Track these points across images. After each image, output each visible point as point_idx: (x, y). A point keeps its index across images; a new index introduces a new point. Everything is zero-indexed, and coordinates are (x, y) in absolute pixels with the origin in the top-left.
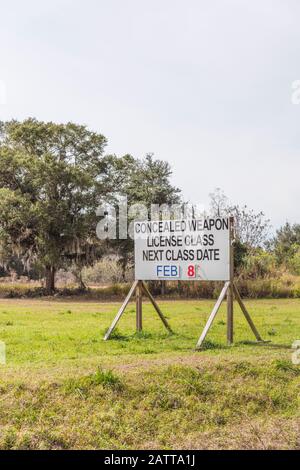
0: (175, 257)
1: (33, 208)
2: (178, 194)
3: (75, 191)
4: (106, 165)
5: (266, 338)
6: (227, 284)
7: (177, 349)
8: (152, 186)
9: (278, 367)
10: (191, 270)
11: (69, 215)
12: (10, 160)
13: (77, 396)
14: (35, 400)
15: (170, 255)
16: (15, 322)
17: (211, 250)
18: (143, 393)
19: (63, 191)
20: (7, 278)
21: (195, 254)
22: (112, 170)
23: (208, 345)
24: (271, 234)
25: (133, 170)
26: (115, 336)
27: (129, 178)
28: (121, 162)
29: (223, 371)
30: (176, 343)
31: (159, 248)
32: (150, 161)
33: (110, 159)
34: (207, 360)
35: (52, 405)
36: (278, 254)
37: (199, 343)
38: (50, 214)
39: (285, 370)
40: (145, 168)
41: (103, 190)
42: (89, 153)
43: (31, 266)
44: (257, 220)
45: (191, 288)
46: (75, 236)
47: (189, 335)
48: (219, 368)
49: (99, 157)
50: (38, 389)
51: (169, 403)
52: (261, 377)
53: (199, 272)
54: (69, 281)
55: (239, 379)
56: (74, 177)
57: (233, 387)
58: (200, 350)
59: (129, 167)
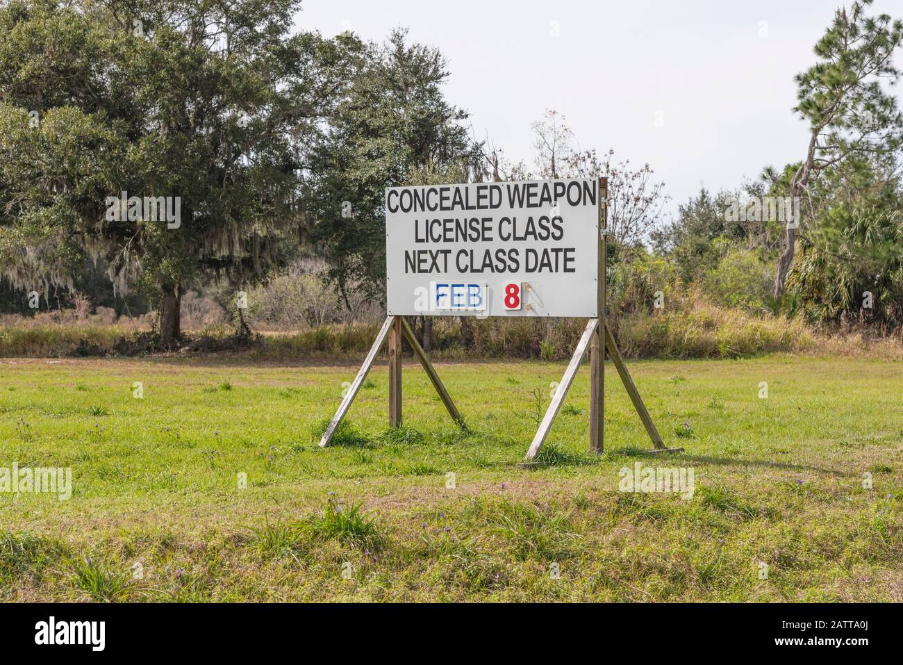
0: (478, 265)
1: (133, 153)
2: (462, 123)
3: (226, 114)
4: (296, 55)
5: (675, 444)
6: (592, 324)
7: (482, 465)
8: (404, 103)
9: (708, 502)
10: (513, 295)
11: (213, 169)
12: (80, 41)
13: (288, 561)
14: (198, 570)
15: (465, 261)
16: (112, 408)
17: (556, 251)
18: (425, 555)
19: (200, 114)
20: (68, 312)
21: (521, 258)
22: (310, 65)
23: (549, 458)
24: (666, 214)
25: (360, 67)
26: (343, 439)
27: (350, 85)
28: (332, 48)
29: (590, 511)
30: (481, 452)
31: (442, 245)
32: (400, 48)
33: (307, 41)
34: (555, 487)
35: (237, 580)
36: (682, 260)
37: (532, 451)
38: (170, 167)
39: (723, 509)
40: (388, 61)
41: (289, 112)
42: (260, 28)
43: (130, 284)
44: (637, 184)
45: (493, 334)
46: (227, 217)
47: (505, 436)
48: (582, 505)
49: (282, 37)
50: (204, 548)
51: (482, 576)
52: (672, 523)
53: (530, 299)
54: (209, 319)
55: (625, 527)
56: (226, 81)
57: (615, 544)
58: (533, 467)
59: (353, 61)
